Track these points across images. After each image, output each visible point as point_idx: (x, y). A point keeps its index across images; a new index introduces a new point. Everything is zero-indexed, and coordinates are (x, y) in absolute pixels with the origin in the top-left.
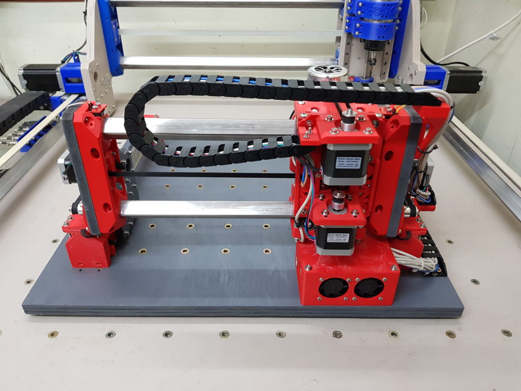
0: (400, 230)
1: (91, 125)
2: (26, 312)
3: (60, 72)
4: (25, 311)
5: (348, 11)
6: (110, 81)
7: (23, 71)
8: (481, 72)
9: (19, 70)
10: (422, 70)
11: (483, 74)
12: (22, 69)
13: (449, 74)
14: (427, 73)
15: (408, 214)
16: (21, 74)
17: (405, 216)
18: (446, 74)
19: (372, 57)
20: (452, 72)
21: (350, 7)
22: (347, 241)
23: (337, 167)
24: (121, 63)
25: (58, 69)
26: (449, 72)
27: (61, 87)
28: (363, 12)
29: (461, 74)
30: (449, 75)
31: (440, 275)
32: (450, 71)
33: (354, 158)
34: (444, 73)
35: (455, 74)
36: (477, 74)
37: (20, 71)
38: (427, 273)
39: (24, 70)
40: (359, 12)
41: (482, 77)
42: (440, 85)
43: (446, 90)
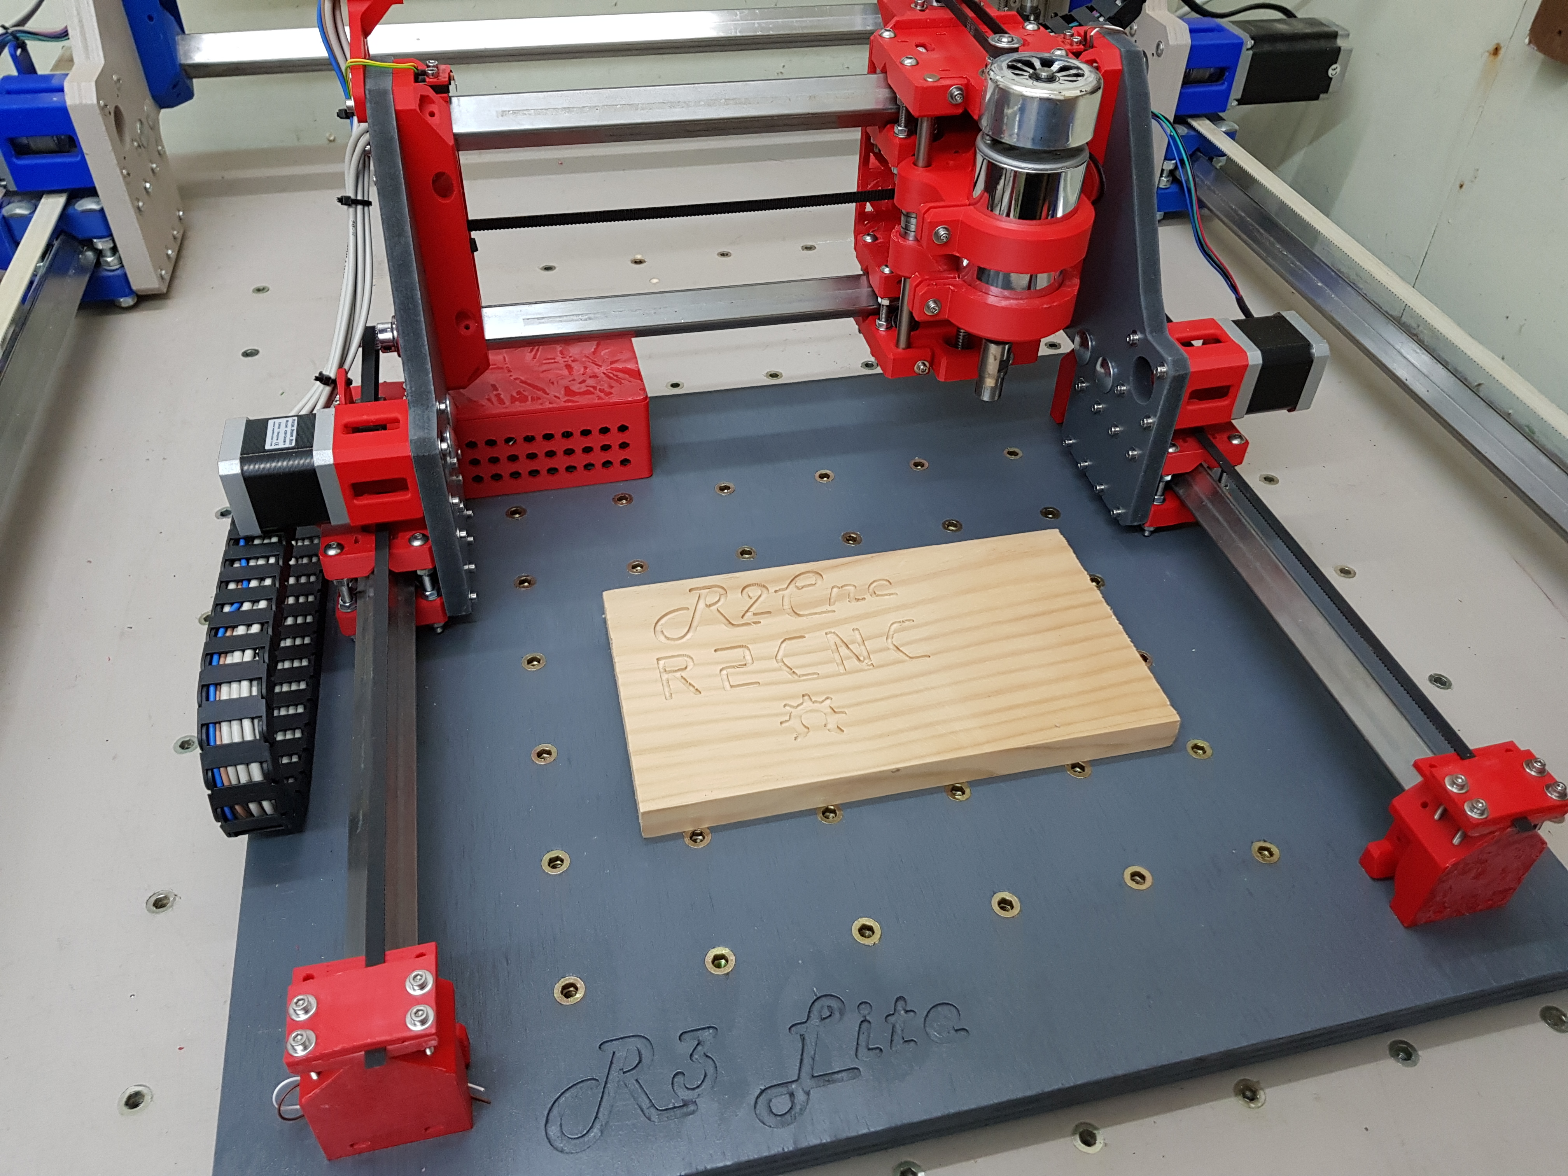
6: (154, 127)
8: (1334, 36)
10: (1185, 42)
11: (1340, 42)
13: (1252, 48)
14: (1193, 48)
18: (1244, 49)
19: (1029, 5)
20: (1257, 40)
24: (184, 61)
26: (1250, 43)
29: (1281, 47)
30: (1251, 52)
32: (1252, 38)
34: (1236, 47)
35: (1267, 47)
36: (1323, 44)
41: (1339, 49)
42: (1224, 83)
43: (1239, 96)
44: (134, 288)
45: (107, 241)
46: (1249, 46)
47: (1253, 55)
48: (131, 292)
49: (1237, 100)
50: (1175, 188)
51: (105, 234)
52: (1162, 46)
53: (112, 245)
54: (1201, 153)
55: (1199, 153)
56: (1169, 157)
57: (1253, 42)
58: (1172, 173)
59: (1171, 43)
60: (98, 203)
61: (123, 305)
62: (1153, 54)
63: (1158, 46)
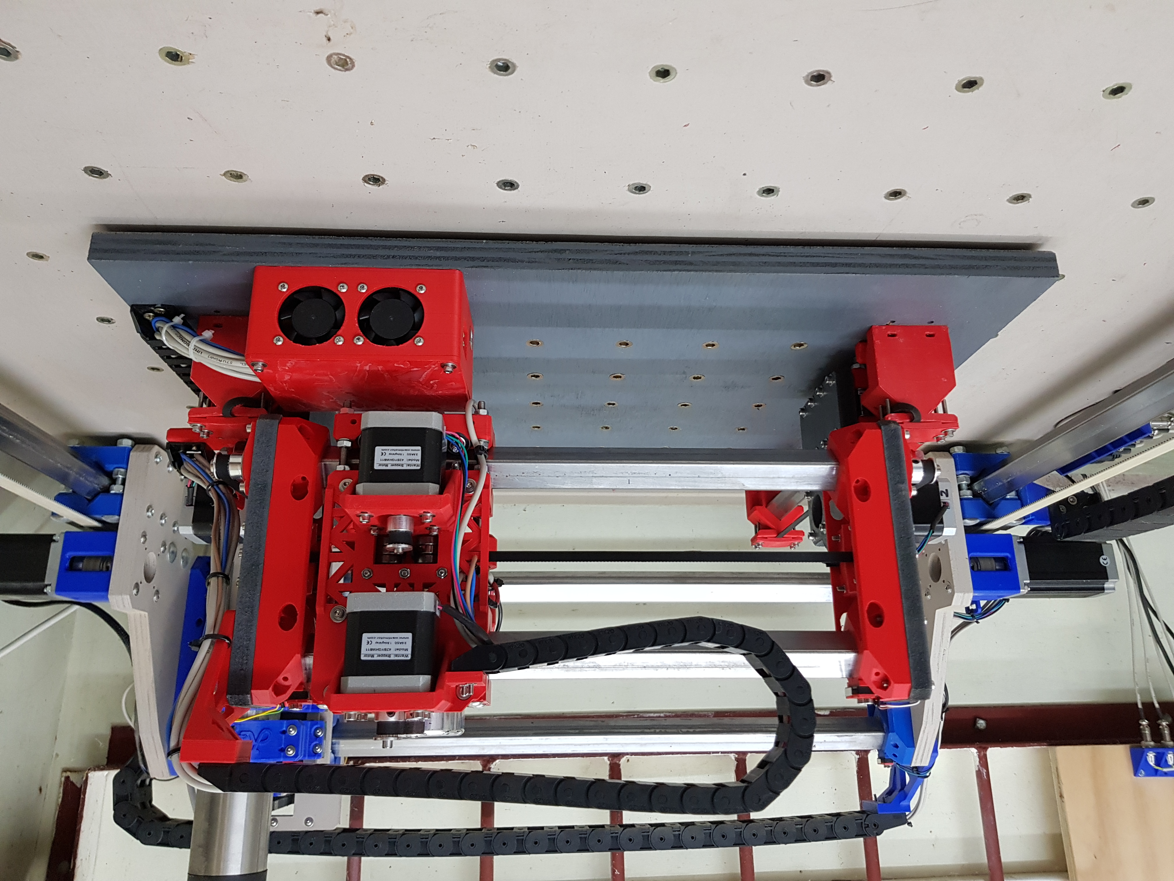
0: (249, 430)
1: (877, 674)
2: (1051, 258)
3: (1021, 584)
4: (1055, 260)
5: (323, 728)
7: (1106, 586)
9: (1114, 589)
10: (119, 598)
12: (1106, 591)
13: (47, 586)
14: (106, 588)
15: (232, 463)
16: (1110, 580)
17: (239, 459)
18: (54, 585)
20: (40, 591)
21: (317, 737)
22: (378, 449)
23: (410, 635)
25: (1024, 591)
27: (1022, 547)
28: (284, 732)
30: (46, 583)
31: (148, 308)
32: (46, 594)
33: (376, 658)
34: (60, 588)
35: (30, 585)
37: (1112, 586)
38: (177, 320)
39: (1103, 589)
40: (293, 733)
42: (69, 557)
43: (53, 545)
44: (952, 460)
45: (964, 496)
46: (49, 588)
47: (43, 580)
48: (954, 456)
49: (54, 541)
50: (109, 467)
51: (965, 501)
52: (135, 591)
53: (961, 492)
54: (87, 499)
55: (89, 498)
56: (119, 497)
57: (45, 591)
58: (114, 482)
59: (128, 597)
60: (965, 523)
61: (961, 447)
62: (141, 583)
63: (138, 592)
